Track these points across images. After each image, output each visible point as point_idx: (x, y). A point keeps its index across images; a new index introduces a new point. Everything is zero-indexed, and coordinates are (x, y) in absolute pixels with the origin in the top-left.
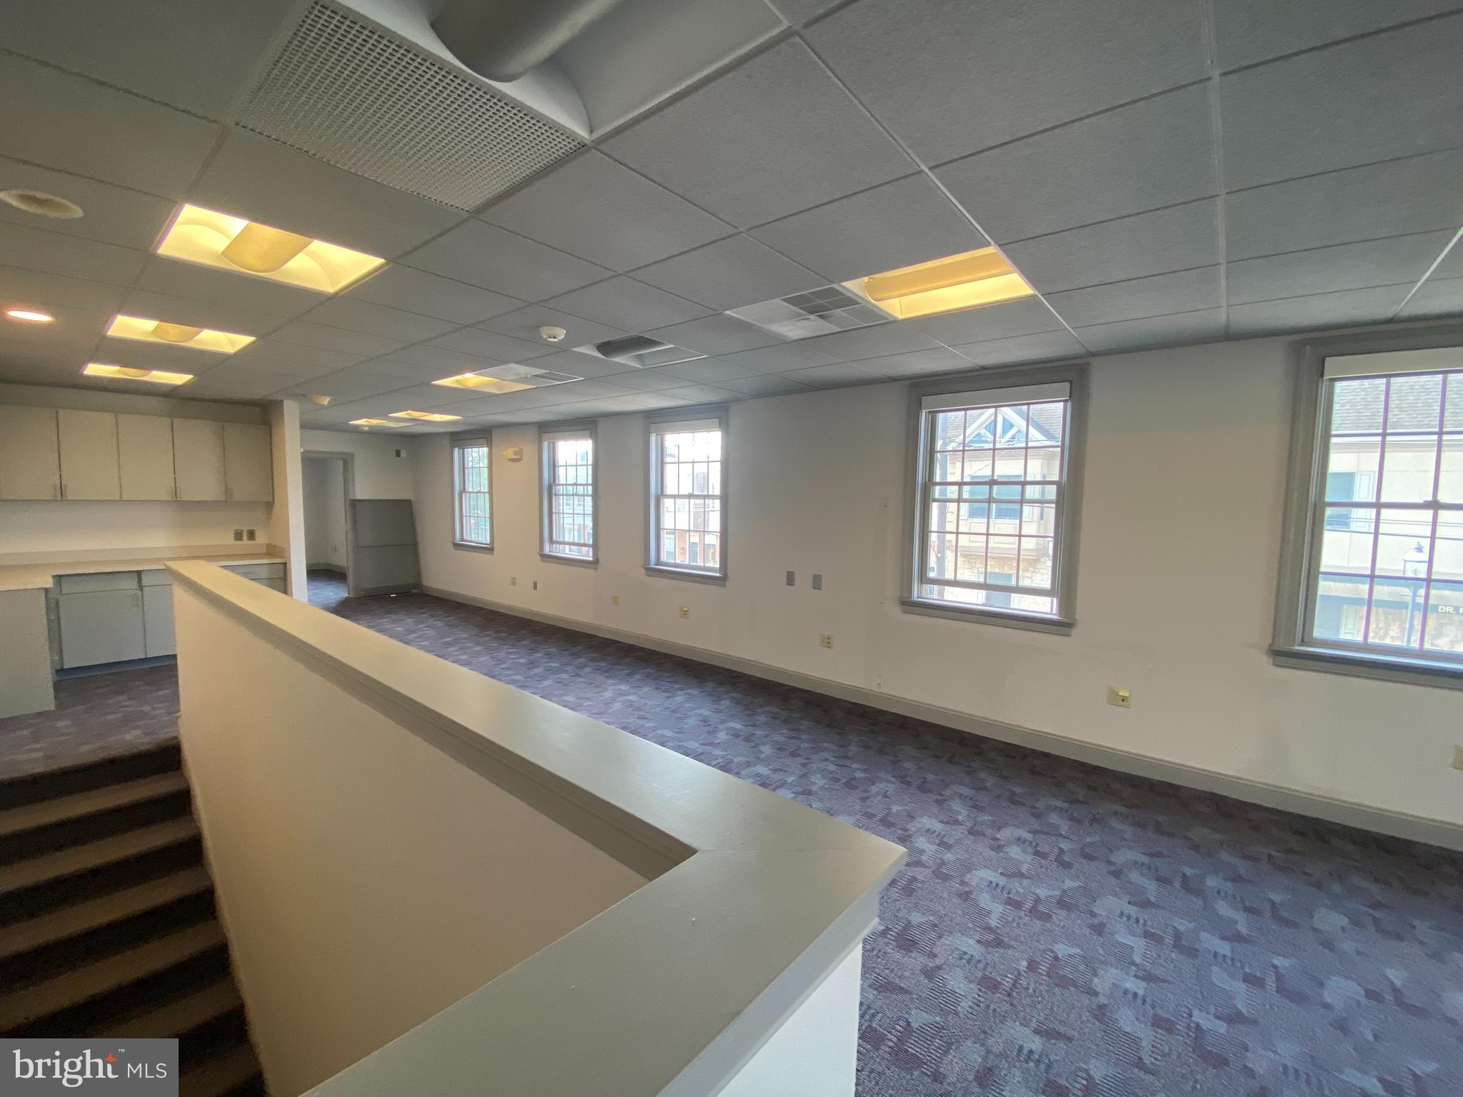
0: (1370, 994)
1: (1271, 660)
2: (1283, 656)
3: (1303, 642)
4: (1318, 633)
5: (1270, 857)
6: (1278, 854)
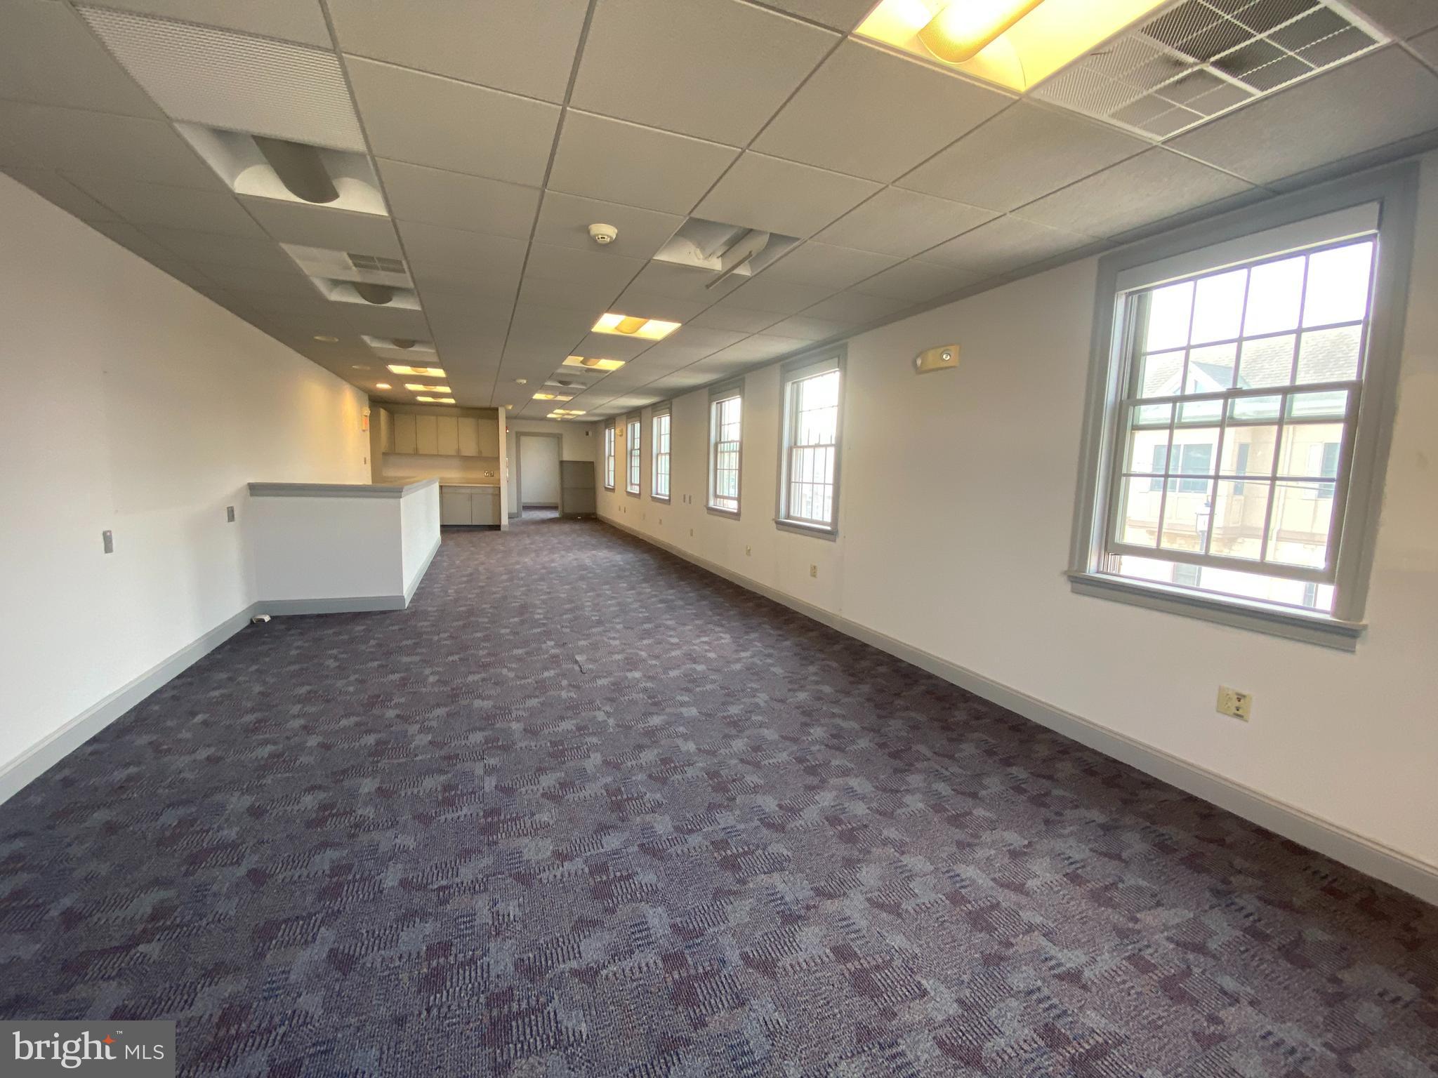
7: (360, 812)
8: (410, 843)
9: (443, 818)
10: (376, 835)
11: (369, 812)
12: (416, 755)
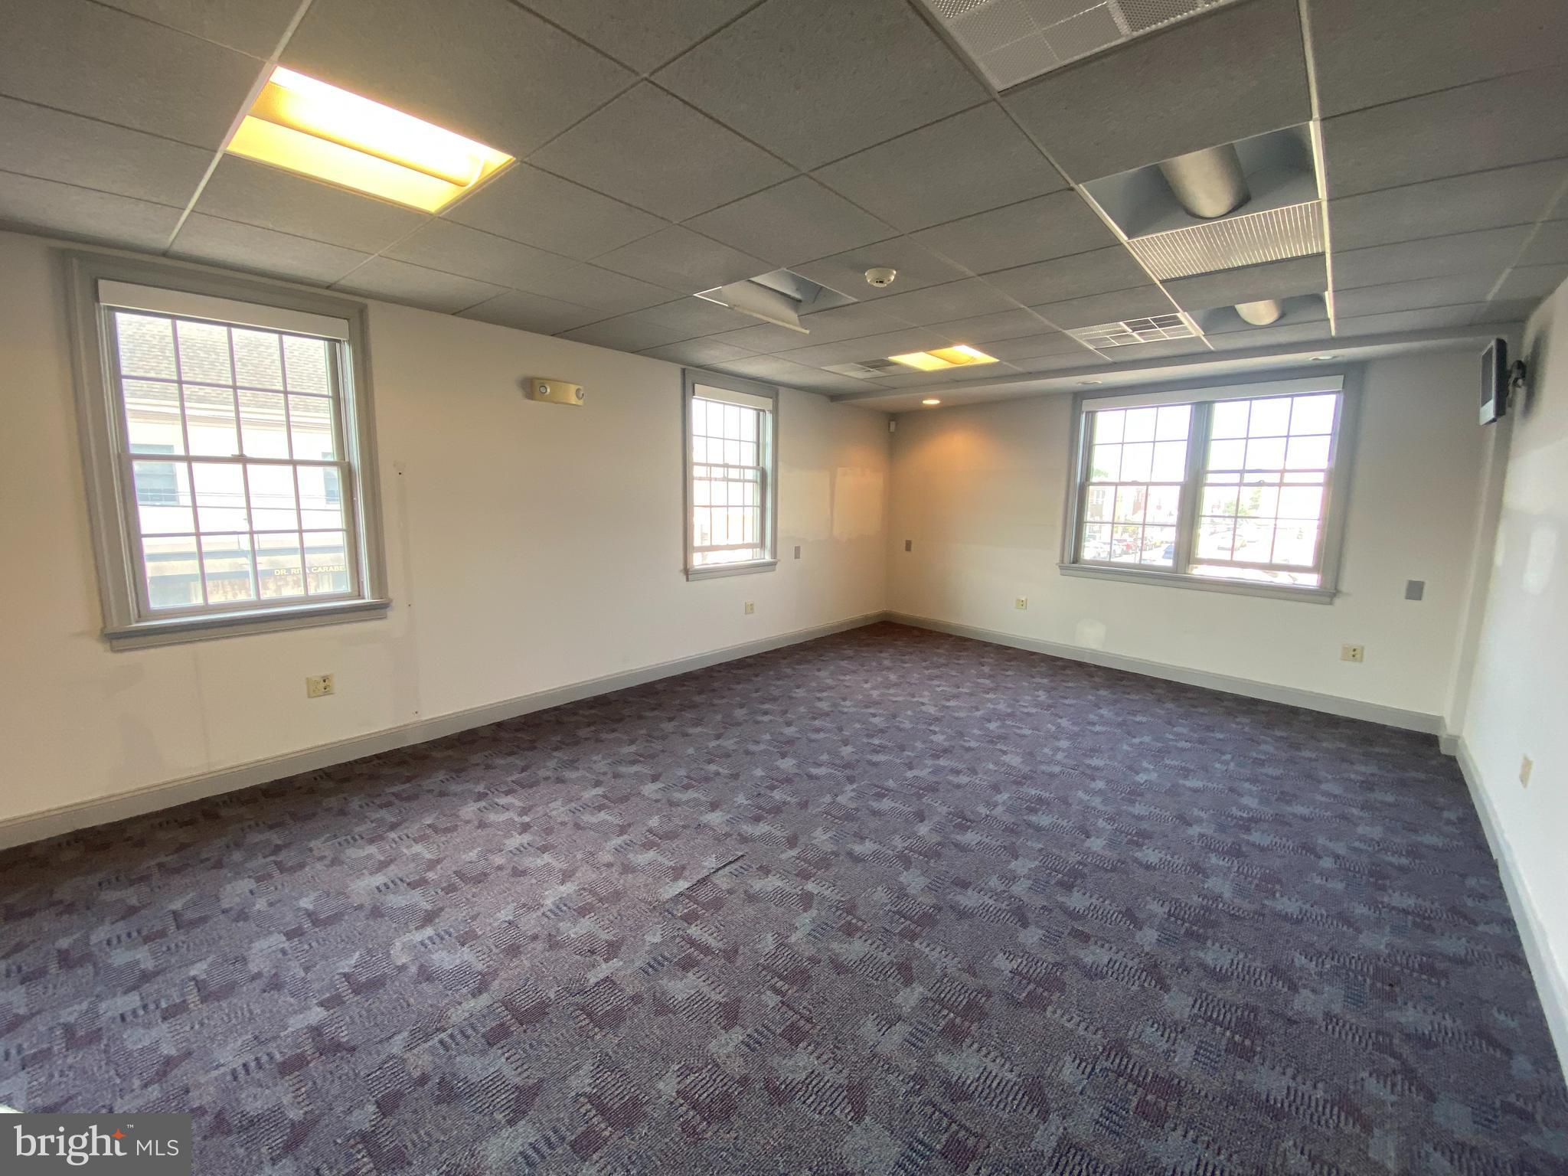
0: (290, 935)
1: (108, 646)
2: (118, 638)
3: (140, 617)
4: (155, 604)
5: (160, 866)
6: (169, 858)
7: (1109, 827)
8: (1080, 794)
9: (1052, 795)
10: (1101, 807)
11: (1101, 823)
12: (1040, 850)
